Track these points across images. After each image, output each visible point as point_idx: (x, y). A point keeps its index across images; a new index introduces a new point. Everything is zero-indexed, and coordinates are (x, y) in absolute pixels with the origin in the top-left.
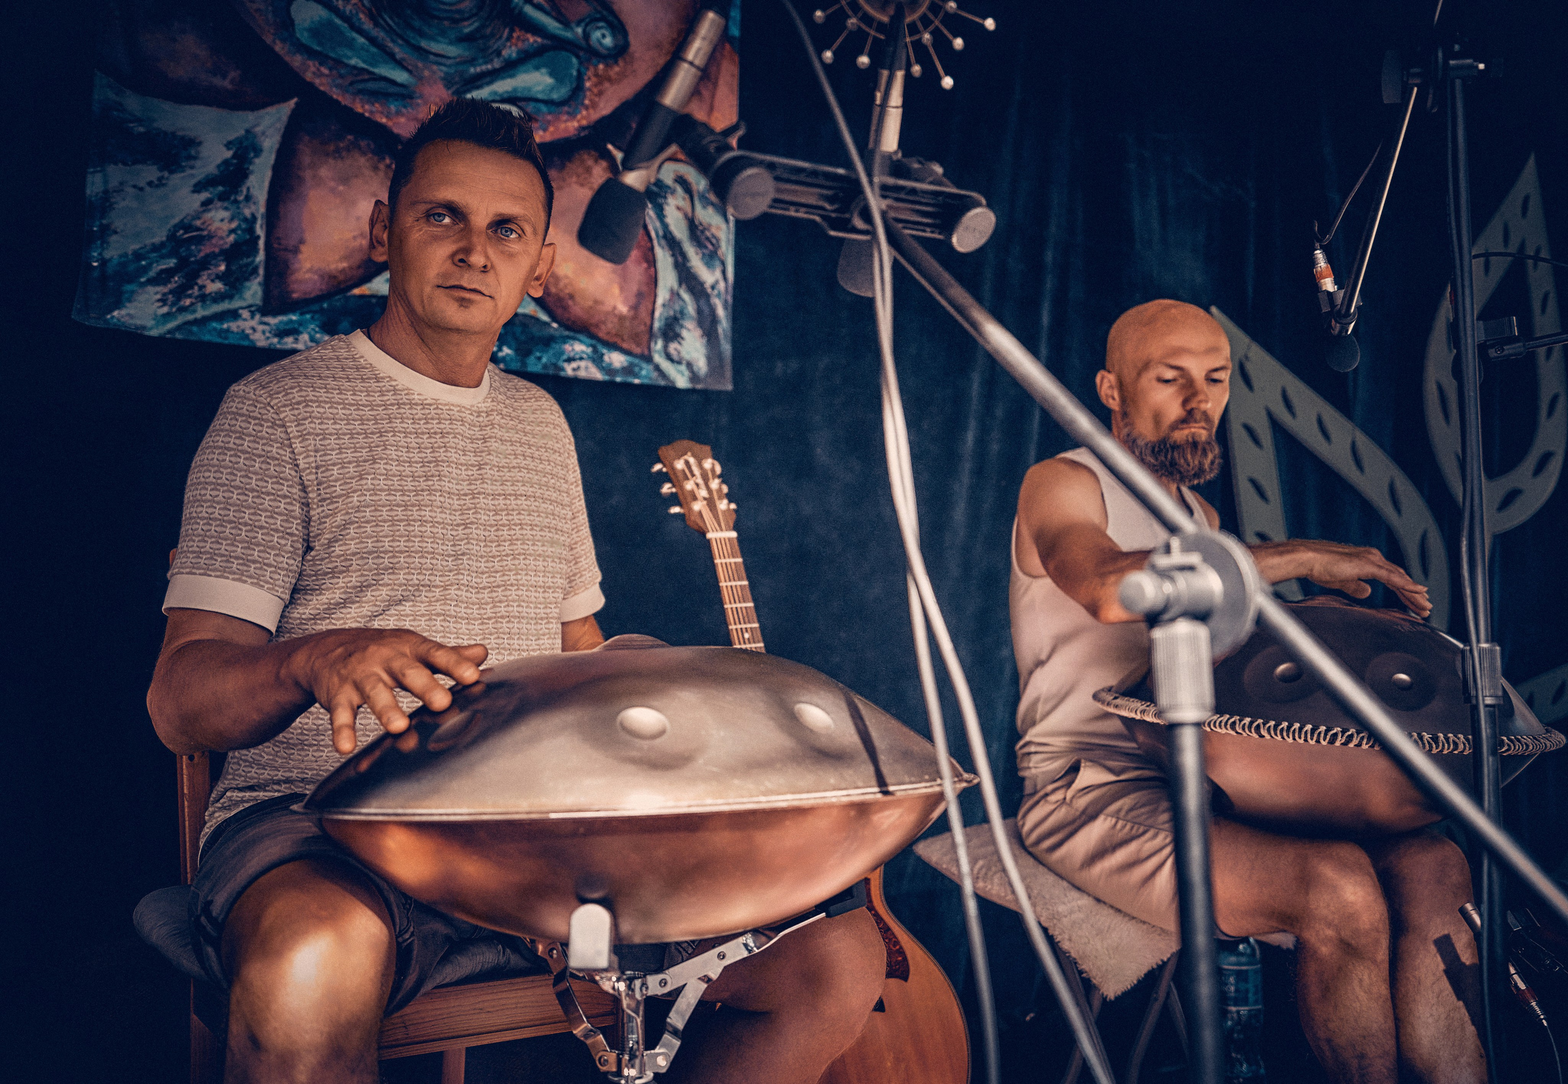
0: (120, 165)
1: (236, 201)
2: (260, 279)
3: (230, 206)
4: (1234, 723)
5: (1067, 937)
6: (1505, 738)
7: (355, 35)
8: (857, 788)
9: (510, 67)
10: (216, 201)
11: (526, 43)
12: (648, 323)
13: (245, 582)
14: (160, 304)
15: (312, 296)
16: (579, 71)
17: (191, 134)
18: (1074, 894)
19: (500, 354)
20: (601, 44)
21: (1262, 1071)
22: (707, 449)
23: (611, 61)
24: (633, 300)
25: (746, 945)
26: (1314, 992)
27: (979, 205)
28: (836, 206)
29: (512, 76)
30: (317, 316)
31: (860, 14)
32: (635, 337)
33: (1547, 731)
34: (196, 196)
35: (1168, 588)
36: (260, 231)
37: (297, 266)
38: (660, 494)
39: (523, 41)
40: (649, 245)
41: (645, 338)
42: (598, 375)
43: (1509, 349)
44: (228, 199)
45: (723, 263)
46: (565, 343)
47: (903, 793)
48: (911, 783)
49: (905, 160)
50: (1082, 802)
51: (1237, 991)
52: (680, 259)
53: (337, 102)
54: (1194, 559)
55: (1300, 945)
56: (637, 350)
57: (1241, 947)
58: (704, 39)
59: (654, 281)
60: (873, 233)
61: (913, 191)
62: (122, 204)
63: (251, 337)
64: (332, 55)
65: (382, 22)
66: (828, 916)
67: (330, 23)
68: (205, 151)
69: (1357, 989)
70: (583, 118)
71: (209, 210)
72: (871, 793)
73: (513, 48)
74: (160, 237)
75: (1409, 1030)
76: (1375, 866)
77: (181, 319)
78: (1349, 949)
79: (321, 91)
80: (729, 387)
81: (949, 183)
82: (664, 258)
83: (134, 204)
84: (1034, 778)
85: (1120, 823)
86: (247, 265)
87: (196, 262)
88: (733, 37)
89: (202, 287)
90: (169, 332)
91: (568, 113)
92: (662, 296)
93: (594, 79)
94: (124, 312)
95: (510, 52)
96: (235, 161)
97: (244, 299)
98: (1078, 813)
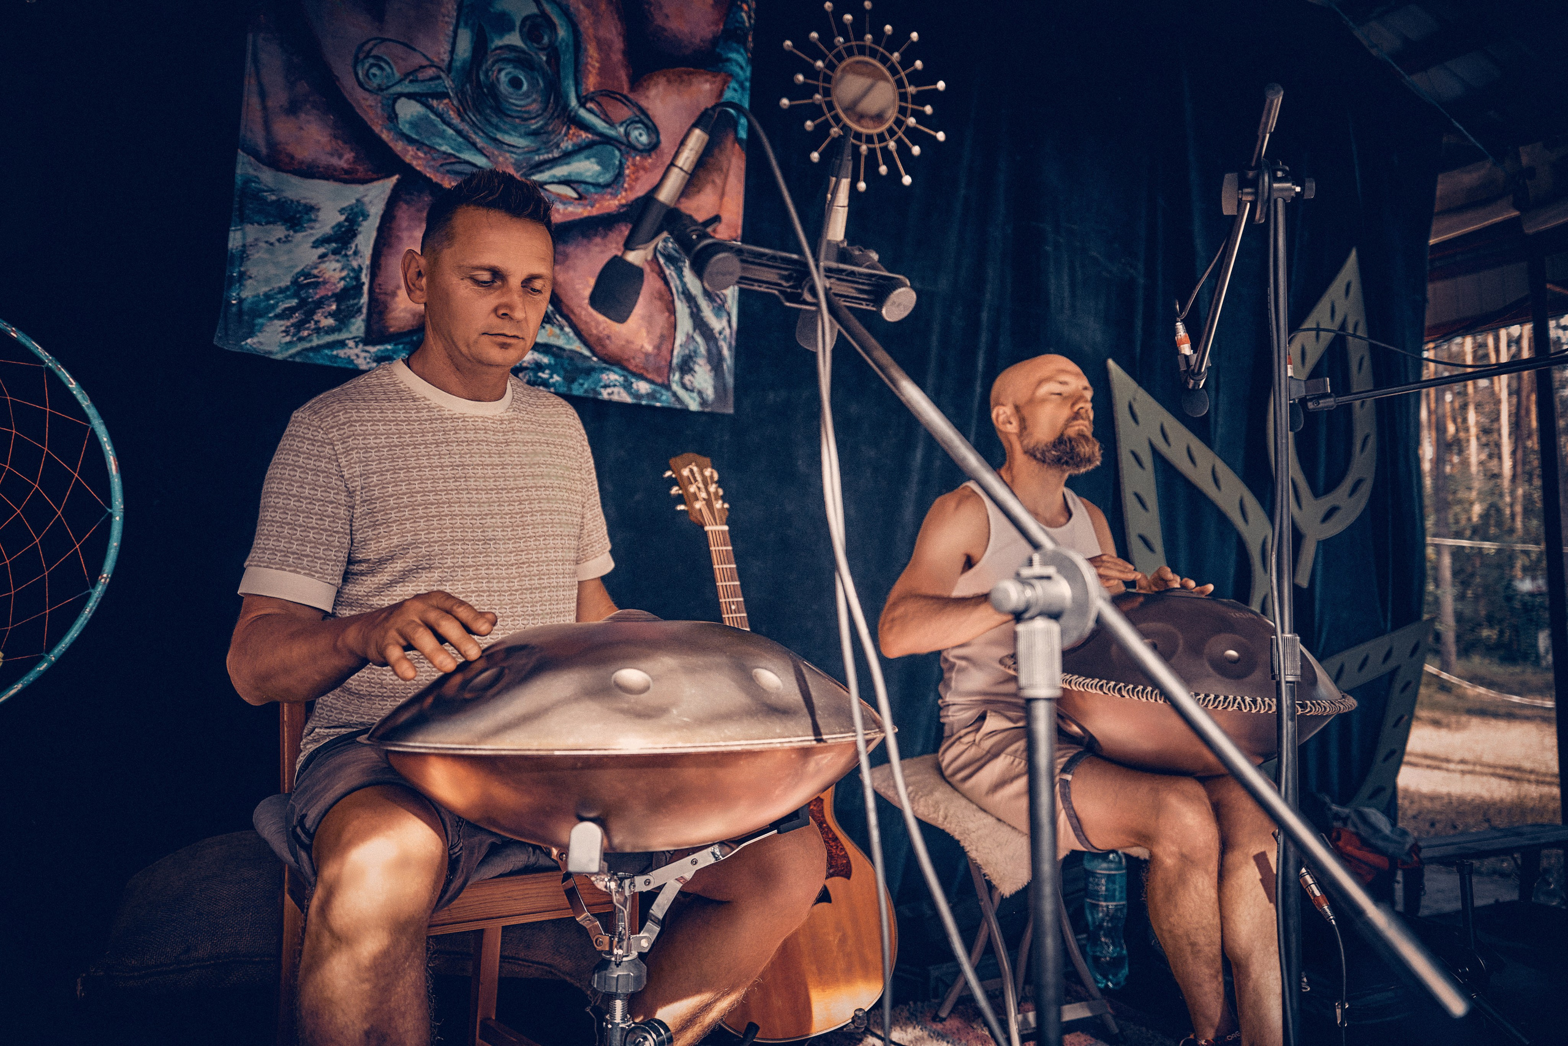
0: (256, 225)
1: (346, 255)
2: (363, 316)
3: (340, 259)
4: (1102, 686)
5: (974, 848)
6: (1308, 702)
7: (445, 127)
8: (799, 736)
9: (567, 156)
10: (330, 255)
11: (580, 138)
12: (669, 359)
13: (299, 573)
14: (284, 334)
15: (406, 330)
16: (620, 161)
17: (313, 202)
18: (982, 815)
19: (551, 381)
20: (638, 141)
21: (1125, 952)
22: (707, 460)
23: (645, 154)
24: (656, 341)
25: (713, 854)
26: (1160, 895)
27: (905, 285)
28: (791, 283)
29: (568, 164)
30: (407, 347)
31: (841, 125)
32: (658, 370)
33: (1343, 697)
34: (314, 250)
35: (1029, 593)
36: (365, 278)
37: (394, 306)
38: (670, 495)
39: (578, 136)
40: (671, 299)
41: (666, 370)
42: (629, 400)
43: (1323, 403)
44: (339, 253)
45: (729, 314)
46: (602, 373)
47: (834, 741)
48: (841, 733)
49: (849, 248)
50: (987, 744)
51: (1107, 890)
52: (695, 310)
53: (430, 180)
54: (1051, 570)
55: (1152, 855)
56: (659, 380)
57: (1111, 856)
58: (691, 150)
59: (674, 327)
60: (817, 305)
61: (852, 273)
62: (256, 256)
63: (355, 362)
64: (427, 142)
65: (467, 118)
66: (779, 832)
67: (427, 117)
68: (322, 215)
69: (1193, 893)
70: (622, 198)
71: (324, 262)
72: (809, 740)
73: (569, 142)
74: (286, 282)
75: (1232, 925)
76: (1210, 797)
77: (299, 347)
78: (1187, 860)
79: (416, 170)
80: (731, 411)
81: (882, 268)
82: (682, 308)
83: (266, 256)
84: (952, 724)
85: (1017, 760)
86: (353, 305)
87: (313, 302)
88: (741, 139)
89: (317, 322)
90: (291, 356)
91: (611, 194)
92: (680, 338)
93: (632, 168)
94: (255, 340)
95: (567, 145)
96: (346, 224)
97: (351, 333)
98: (984, 752)
